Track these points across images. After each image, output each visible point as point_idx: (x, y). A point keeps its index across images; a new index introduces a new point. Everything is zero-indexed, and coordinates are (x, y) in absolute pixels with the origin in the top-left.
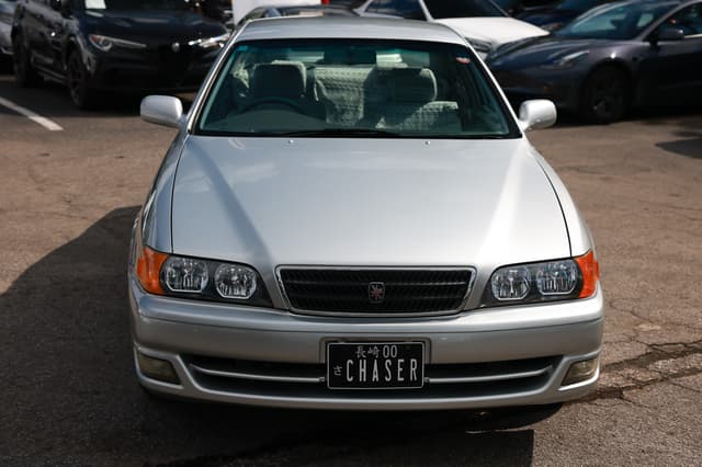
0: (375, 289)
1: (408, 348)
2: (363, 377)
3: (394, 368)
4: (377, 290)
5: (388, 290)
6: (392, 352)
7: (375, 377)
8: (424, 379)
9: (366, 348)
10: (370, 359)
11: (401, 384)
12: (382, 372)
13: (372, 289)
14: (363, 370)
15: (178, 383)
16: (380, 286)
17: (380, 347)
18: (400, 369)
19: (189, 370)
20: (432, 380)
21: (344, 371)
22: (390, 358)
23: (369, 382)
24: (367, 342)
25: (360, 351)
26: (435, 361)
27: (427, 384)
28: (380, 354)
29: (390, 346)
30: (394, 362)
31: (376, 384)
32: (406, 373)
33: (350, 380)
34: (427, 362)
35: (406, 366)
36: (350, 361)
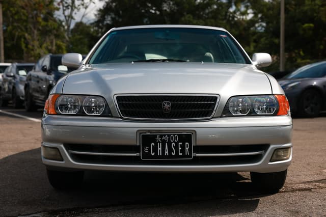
0: (166, 105)
1: (184, 136)
2: (160, 153)
3: (176, 147)
4: (167, 105)
5: (173, 106)
6: (175, 138)
7: (167, 152)
8: (193, 155)
9: (161, 136)
10: (164, 143)
11: (181, 157)
12: (170, 150)
13: (164, 105)
14: (160, 149)
15: (62, 160)
16: (168, 104)
17: (169, 136)
18: (180, 148)
19: (68, 152)
20: (197, 155)
21: (149, 149)
22: (174, 142)
23: (163, 155)
24: (162, 133)
25: (158, 139)
26: (199, 143)
27: (195, 157)
28: (169, 139)
29: (174, 135)
30: (177, 144)
31: (167, 157)
32: (183, 151)
33: (153, 154)
34: (195, 145)
35: (183, 147)
36: (153, 144)
